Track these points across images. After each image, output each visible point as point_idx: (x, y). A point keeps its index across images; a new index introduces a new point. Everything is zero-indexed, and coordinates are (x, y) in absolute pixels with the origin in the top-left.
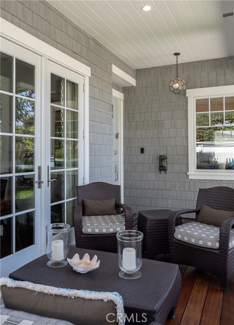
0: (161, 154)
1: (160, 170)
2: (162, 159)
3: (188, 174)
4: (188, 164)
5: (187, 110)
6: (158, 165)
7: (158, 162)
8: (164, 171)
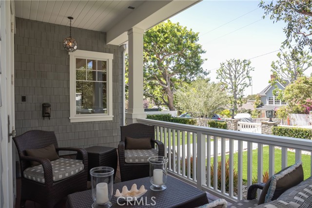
0: (44, 102)
1: (44, 116)
2: (45, 107)
3: (70, 118)
4: (69, 110)
5: (69, 66)
6: (41, 112)
7: (42, 110)
8: (48, 118)
